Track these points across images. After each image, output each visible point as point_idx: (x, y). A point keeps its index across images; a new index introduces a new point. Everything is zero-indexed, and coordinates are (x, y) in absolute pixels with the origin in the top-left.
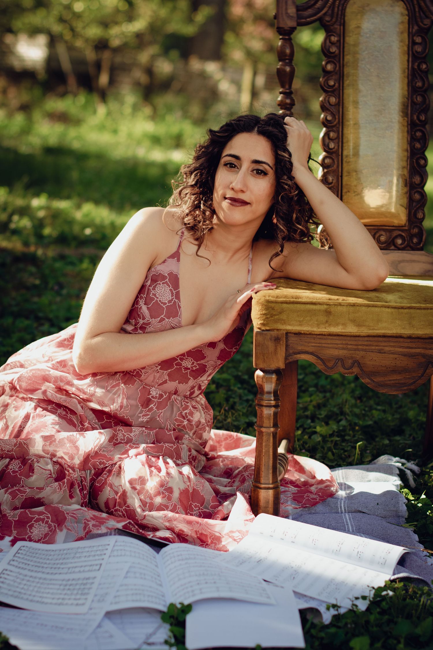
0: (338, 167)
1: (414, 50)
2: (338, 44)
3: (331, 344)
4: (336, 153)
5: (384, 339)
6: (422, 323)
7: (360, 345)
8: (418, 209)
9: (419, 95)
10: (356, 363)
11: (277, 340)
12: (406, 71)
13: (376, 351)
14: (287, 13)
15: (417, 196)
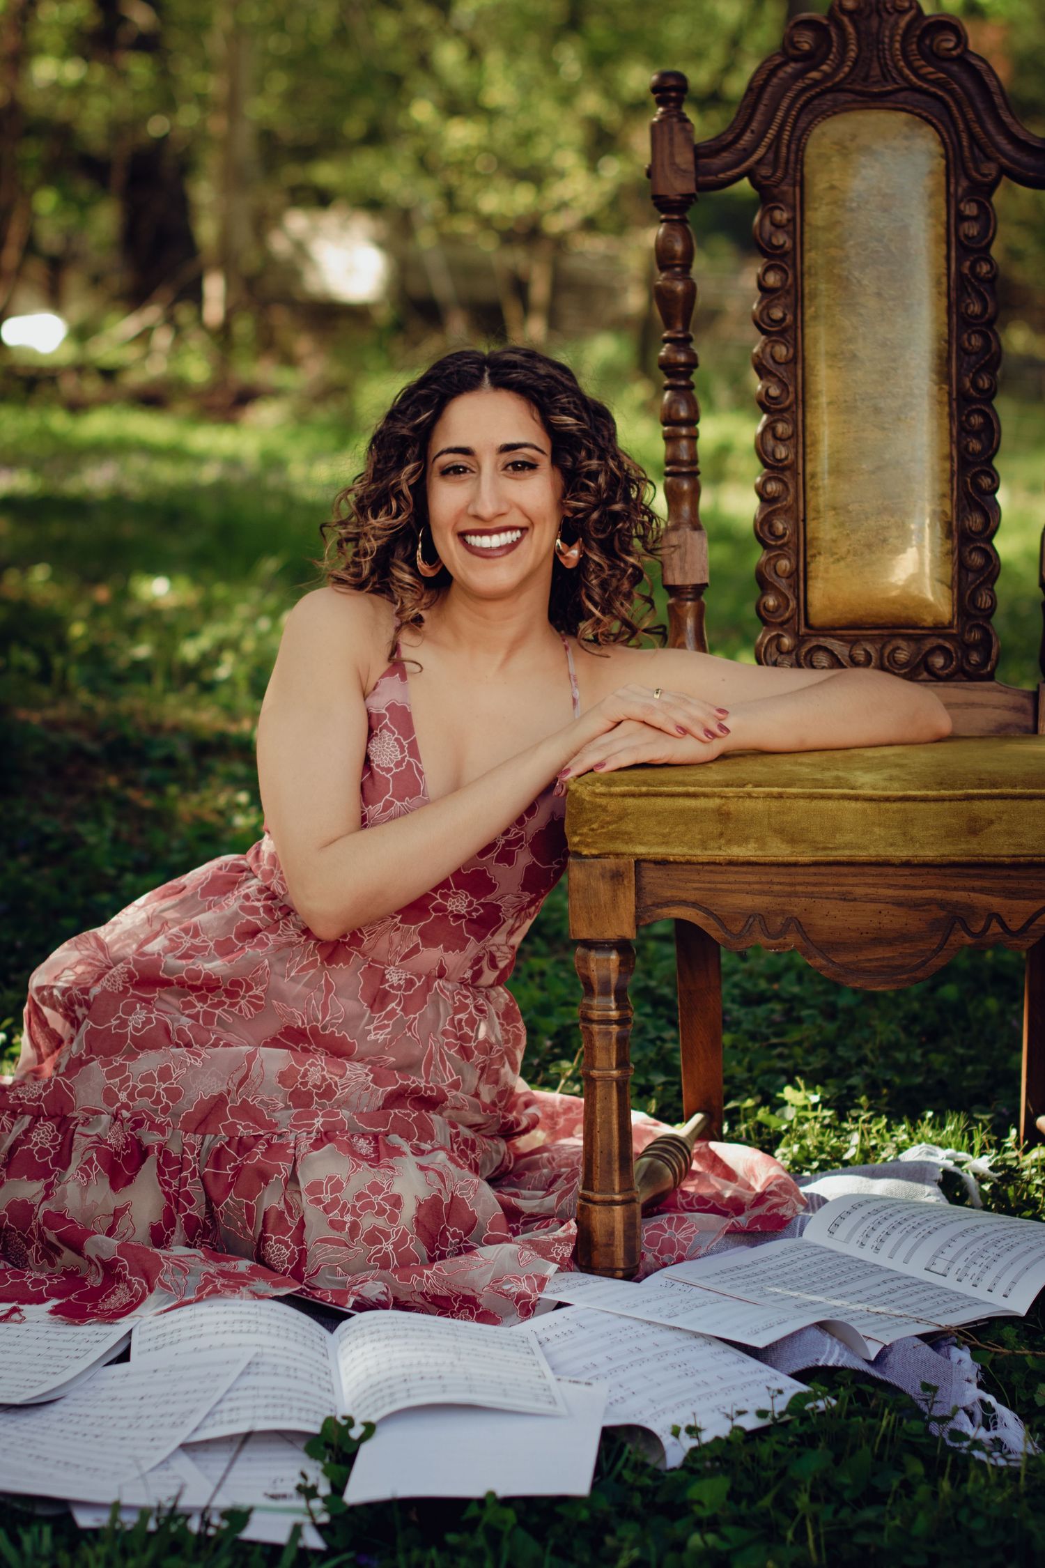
0: (796, 500)
1: (961, 234)
2: (790, 228)
3: (736, 882)
4: (791, 468)
5: (852, 869)
6: (932, 832)
7: (800, 884)
8: (978, 587)
9: (974, 332)
10: (792, 925)
11: (616, 876)
12: (944, 280)
13: (836, 895)
14: (673, 164)
15: (977, 559)
